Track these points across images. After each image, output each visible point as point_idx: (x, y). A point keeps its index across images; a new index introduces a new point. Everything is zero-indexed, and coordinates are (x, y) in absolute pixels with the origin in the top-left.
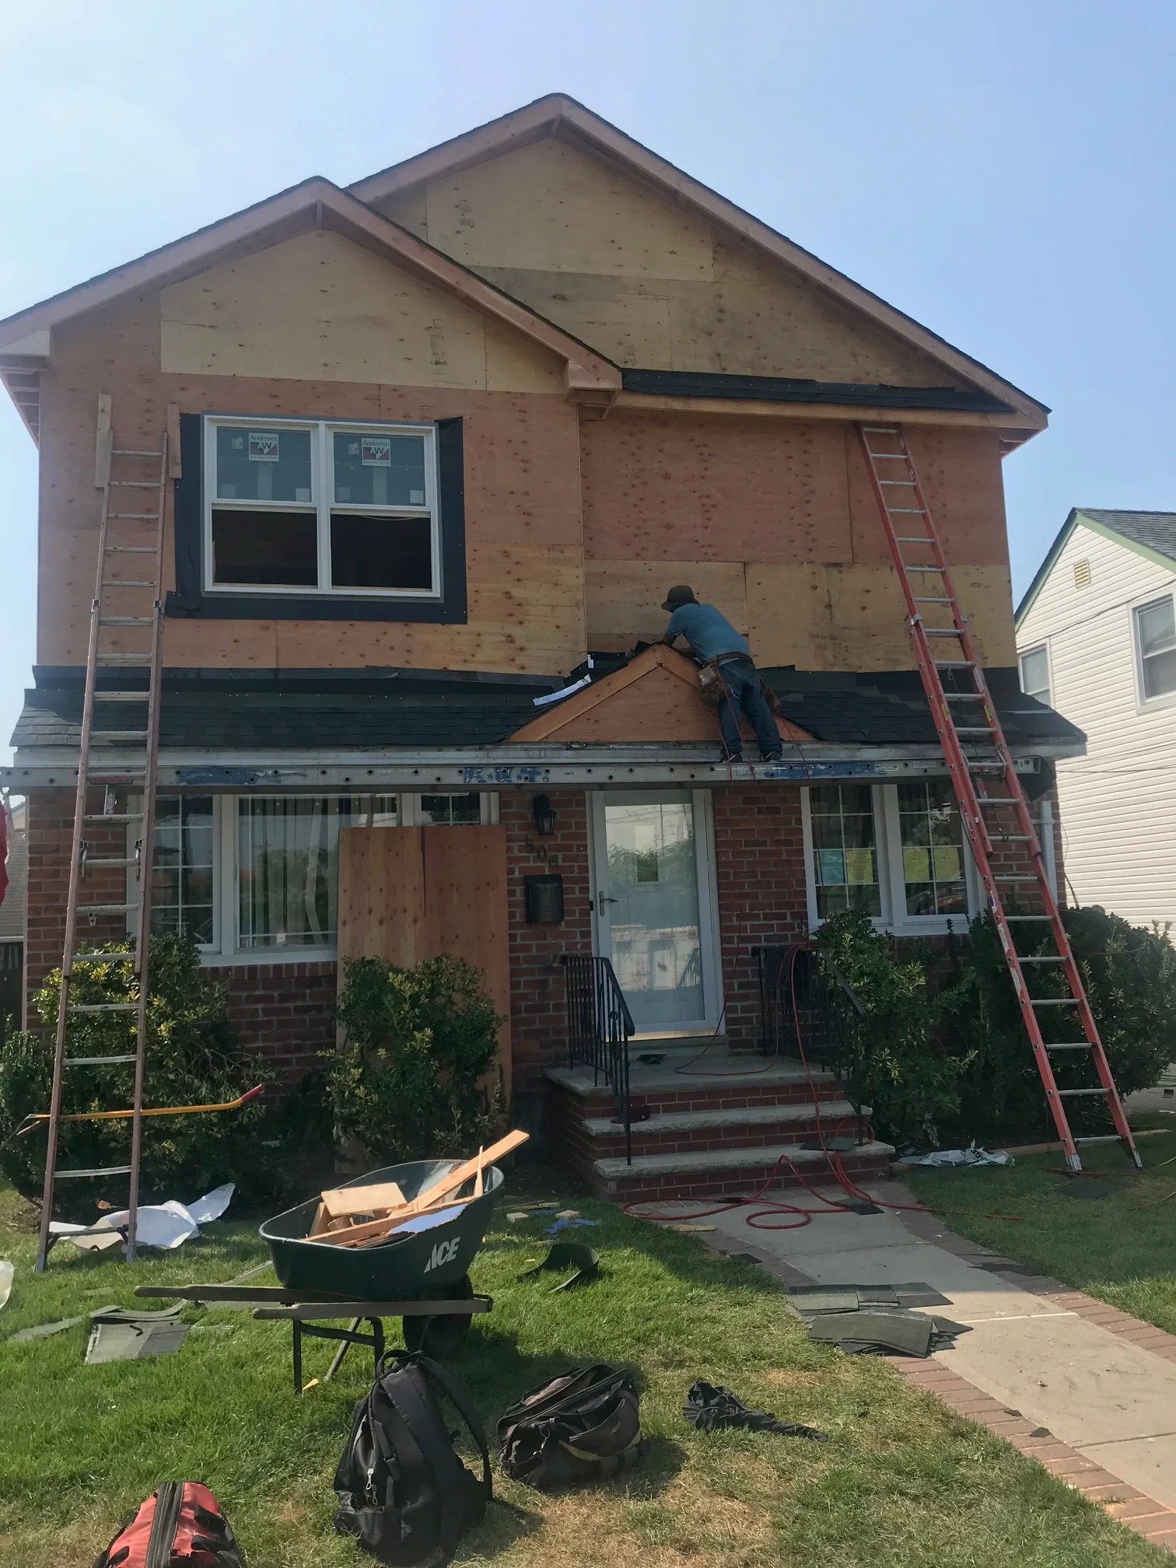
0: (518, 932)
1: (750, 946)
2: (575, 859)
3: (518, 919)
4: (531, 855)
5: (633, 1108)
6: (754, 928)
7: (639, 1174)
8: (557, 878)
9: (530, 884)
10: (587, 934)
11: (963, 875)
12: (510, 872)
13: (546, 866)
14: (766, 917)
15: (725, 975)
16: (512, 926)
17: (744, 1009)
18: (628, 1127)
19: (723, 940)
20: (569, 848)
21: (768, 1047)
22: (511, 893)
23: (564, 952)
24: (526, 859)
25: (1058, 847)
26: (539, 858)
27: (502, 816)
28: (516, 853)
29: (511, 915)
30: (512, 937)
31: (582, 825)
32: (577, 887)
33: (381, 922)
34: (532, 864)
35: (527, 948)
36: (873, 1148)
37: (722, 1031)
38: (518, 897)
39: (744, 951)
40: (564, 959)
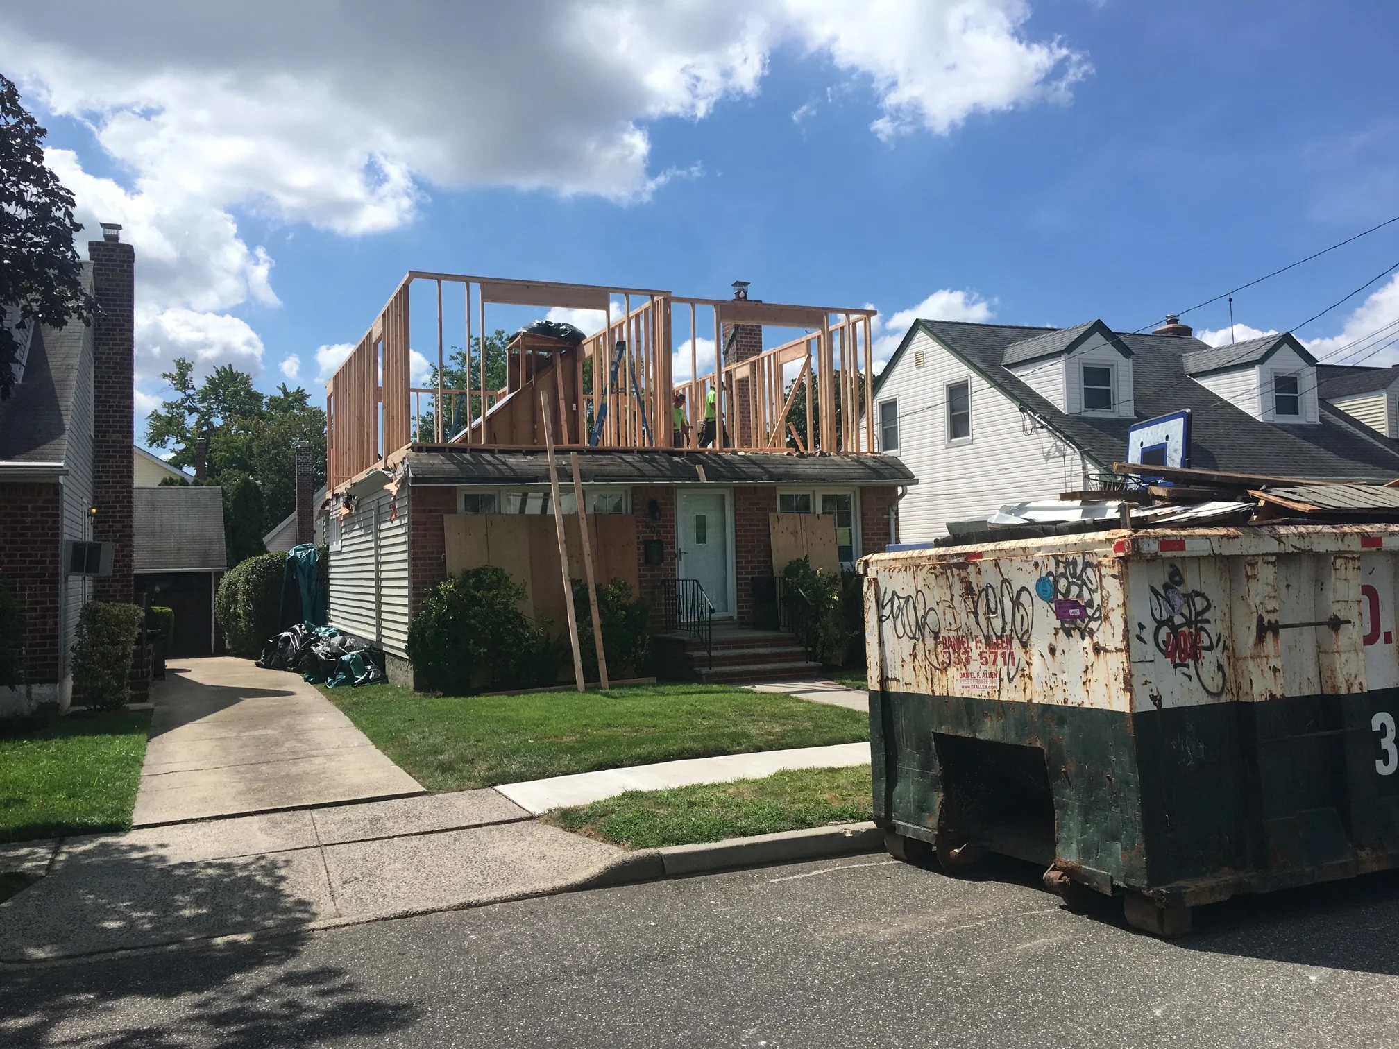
0: (641, 568)
1: (750, 576)
2: (668, 532)
3: (641, 561)
4: (648, 530)
5: (709, 646)
6: (752, 568)
7: (716, 672)
8: (660, 542)
9: (647, 544)
10: (673, 570)
11: (851, 543)
12: (638, 538)
13: (654, 535)
14: (758, 562)
15: (738, 590)
16: (640, 565)
17: (746, 607)
18: (710, 653)
19: (737, 573)
20: (666, 527)
21: (756, 626)
22: (639, 548)
23: (663, 578)
24: (645, 532)
25: (897, 529)
26: (651, 531)
27: (633, 510)
28: (641, 529)
29: (639, 559)
30: (639, 570)
31: (672, 515)
32: (669, 546)
33: (577, 562)
34: (648, 534)
35: (645, 576)
36: (812, 664)
37: (735, 618)
38: (642, 550)
39: (747, 578)
40: (663, 582)
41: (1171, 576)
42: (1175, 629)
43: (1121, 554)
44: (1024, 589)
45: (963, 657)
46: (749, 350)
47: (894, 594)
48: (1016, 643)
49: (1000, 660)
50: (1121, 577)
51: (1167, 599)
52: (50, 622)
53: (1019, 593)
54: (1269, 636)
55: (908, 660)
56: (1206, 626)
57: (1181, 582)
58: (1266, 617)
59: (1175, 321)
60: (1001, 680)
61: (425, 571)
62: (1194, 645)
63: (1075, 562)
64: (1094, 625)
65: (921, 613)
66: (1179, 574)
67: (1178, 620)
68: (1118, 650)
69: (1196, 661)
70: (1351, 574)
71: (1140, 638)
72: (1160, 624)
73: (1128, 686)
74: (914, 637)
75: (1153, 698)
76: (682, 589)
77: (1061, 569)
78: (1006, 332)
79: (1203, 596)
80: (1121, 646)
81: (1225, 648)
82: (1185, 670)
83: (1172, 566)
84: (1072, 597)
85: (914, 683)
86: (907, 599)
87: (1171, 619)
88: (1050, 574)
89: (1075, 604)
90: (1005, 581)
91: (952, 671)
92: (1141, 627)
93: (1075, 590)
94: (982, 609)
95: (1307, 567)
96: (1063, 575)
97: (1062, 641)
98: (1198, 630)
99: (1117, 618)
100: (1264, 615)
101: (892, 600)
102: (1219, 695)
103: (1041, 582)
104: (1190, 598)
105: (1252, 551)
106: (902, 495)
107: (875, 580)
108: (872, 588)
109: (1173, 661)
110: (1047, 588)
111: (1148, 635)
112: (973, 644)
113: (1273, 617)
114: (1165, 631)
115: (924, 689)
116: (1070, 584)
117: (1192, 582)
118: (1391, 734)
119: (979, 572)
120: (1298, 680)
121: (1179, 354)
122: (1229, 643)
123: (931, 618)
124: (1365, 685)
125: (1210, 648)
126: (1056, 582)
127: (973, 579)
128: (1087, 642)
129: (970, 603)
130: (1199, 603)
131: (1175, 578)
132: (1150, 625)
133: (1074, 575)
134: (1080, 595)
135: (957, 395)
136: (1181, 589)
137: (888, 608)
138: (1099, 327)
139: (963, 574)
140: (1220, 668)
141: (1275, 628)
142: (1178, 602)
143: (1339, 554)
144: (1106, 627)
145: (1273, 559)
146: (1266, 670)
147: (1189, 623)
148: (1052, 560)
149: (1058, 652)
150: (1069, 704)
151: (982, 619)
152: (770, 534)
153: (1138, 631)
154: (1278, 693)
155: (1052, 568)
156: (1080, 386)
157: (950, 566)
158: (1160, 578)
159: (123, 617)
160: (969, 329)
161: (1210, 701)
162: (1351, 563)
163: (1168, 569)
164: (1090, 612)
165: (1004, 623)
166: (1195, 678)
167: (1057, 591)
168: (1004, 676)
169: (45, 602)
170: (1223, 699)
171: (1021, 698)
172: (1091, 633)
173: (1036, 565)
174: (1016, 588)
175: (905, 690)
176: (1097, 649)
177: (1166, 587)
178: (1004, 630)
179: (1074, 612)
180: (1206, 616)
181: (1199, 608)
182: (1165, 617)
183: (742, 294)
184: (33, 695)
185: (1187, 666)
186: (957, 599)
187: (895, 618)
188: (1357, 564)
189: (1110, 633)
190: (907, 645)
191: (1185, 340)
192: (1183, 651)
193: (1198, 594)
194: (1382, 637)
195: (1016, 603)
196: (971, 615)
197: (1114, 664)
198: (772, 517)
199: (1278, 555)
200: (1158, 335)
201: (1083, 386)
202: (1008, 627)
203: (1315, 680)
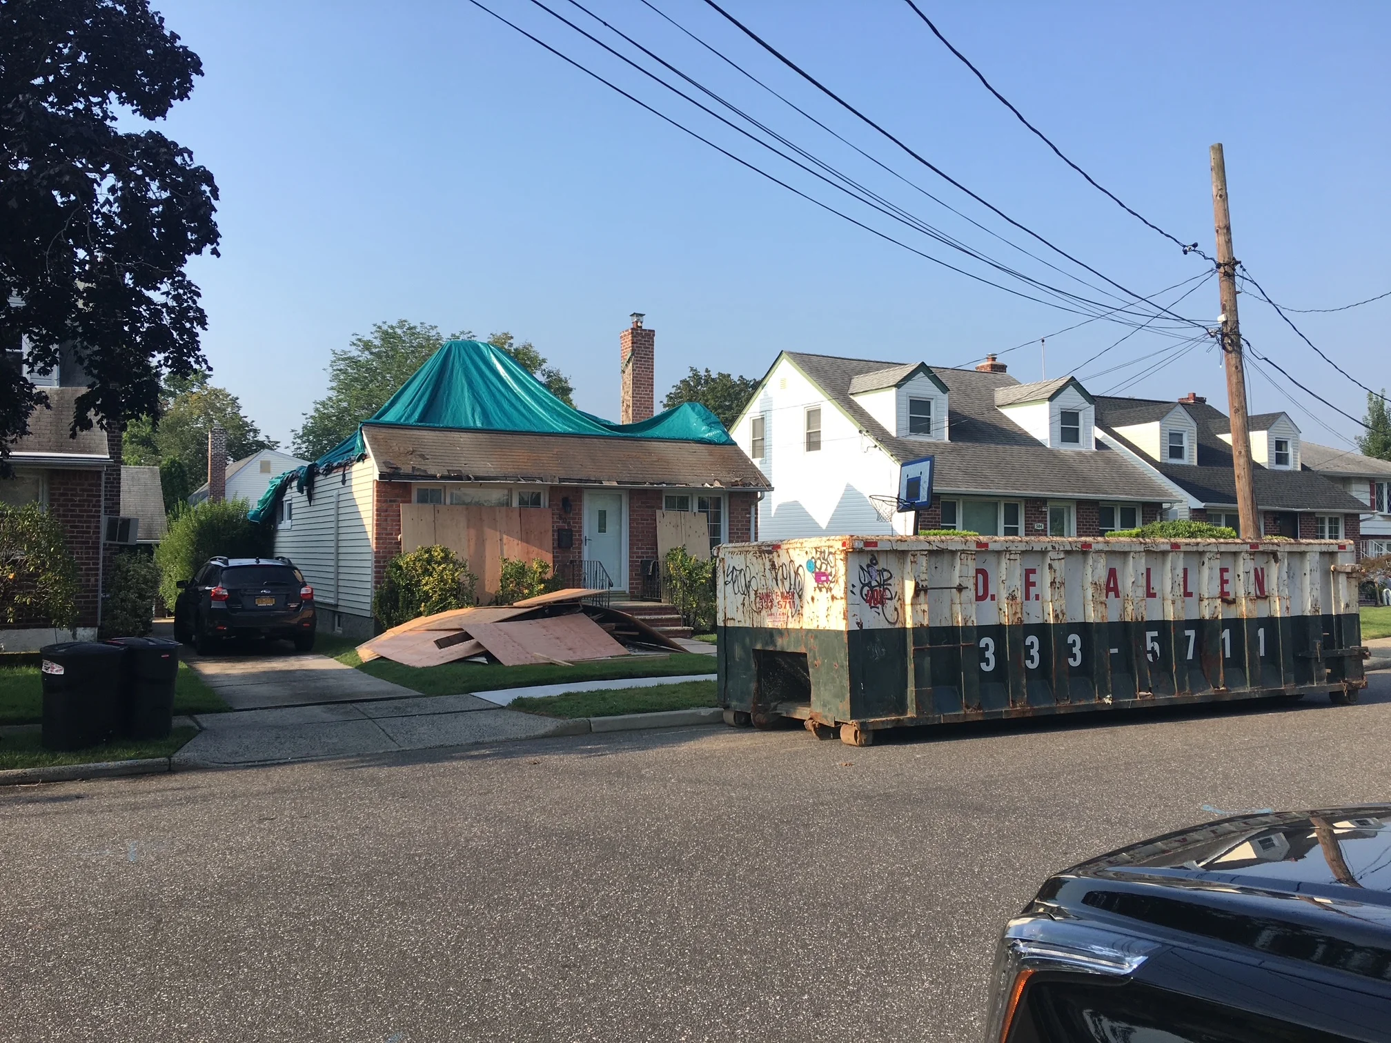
0: (555, 551)
1: (640, 560)
2: (577, 523)
3: (555, 546)
4: (561, 521)
6: (642, 553)
8: (570, 530)
9: (559, 531)
10: (580, 553)
12: (553, 527)
13: (566, 525)
14: (647, 549)
15: (630, 570)
16: (554, 548)
17: (636, 584)
19: (630, 557)
20: (575, 519)
21: (643, 598)
22: (553, 535)
23: (571, 559)
24: (559, 522)
25: (756, 526)
26: (563, 522)
27: (550, 505)
28: (555, 520)
29: (553, 544)
30: (554, 553)
31: (580, 509)
32: (577, 534)
34: (561, 524)
35: (558, 557)
36: (686, 628)
37: (627, 592)
38: (556, 537)
39: (637, 561)
40: (572, 562)
41: (871, 561)
42: (872, 588)
43: (845, 548)
44: (800, 566)
45: (770, 604)
46: (643, 371)
47: (734, 567)
48: (796, 596)
49: (788, 605)
50: (846, 560)
51: (869, 573)
52: (93, 579)
53: (798, 568)
54: (922, 593)
55: (741, 607)
56: (888, 587)
57: (877, 563)
58: (921, 583)
59: (994, 359)
60: (788, 617)
61: (385, 548)
62: (882, 597)
63: (824, 552)
64: (832, 585)
65: (748, 579)
66: (875, 559)
67: (874, 583)
68: (842, 598)
69: (883, 605)
70: (970, 562)
71: (852, 592)
72: (864, 585)
73: (845, 618)
74: (744, 594)
75: (858, 623)
76: (586, 568)
77: (818, 555)
78: (855, 363)
79: (888, 571)
80: (843, 596)
81: (899, 599)
82: (876, 609)
83: (872, 555)
84: (823, 570)
85: (743, 621)
86: (741, 571)
87: (870, 582)
88: (813, 558)
89: (824, 574)
90: (791, 561)
91: (764, 612)
92: (853, 586)
93: (824, 567)
94: (780, 576)
95: (947, 558)
96: (819, 558)
97: (817, 594)
98: (884, 589)
99: (842, 580)
100: (920, 582)
101: (732, 572)
102: (895, 623)
103: (809, 562)
104: (881, 572)
105: (915, 548)
106: (761, 499)
107: (723, 559)
108: (721, 564)
109: (870, 605)
110: (811, 565)
111: (857, 591)
112: (774, 597)
113: (925, 584)
114: (866, 588)
115: (748, 624)
116: (822, 563)
117: (882, 564)
118: (992, 649)
119: (779, 556)
120: (939, 618)
121: (992, 388)
122: (901, 597)
123: (753, 583)
124: (975, 622)
125: (891, 599)
126: (816, 562)
127: (776, 560)
128: (829, 595)
129: (773, 572)
130: (886, 575)
131: (874, 562)
132: (858, 586)
133: (824, 559)
134: (826, 570)
135: (813, 416)
136: (876, 567)
137: (730, 576)
138: (923, 367)
139: (771, 557)
140: (896, 609)
141: (925, 590)
142: (874, 574)
143: (963, 552)
144: (837, 585)
145: (926, 552)
146: (919, 611)
147: (879, 585)
148: (814, 550)
149: (815, 600)
150: (820, 628)
151: (779, 582)
152: (656, 527)
153: (851, 588)
154: (926, 623)
155: (814, 555)
156: (906, 414)
157: (764, 552)
158: (865, 561)
159: (149, 577)
160: (824, 361)
161: (890, 627)
162: (970, 557)
163: (870, 557)
164: (830, 578)
165: (791, 584)
166: (881, 613)
167: (816, 567)
168: (790, 615)
169: (89, 564)
170: (897, 626)
171: (798, 627)
172: (831, 589)
173: (807, 553)
174: (797, 565)
175: (737, 625)
176: (833, 598)
177: (868, 566)
178: (790, 589)
179: (824, 578)
180: (889, 582)
181: (885, 578)
182: (867, 582)
183: (639, 324)
184: (77, 636)
185: (878, 608)
186: (767, 571)
187: (734, 583)
188: (974, 557)
189: (839, 589)
190: (740, 598)
191: (999, 375)
192: (876, 600)
193: (885, 570)
194: (989, 596)
195: (797, 573)
196: (774, 580)
197: (840, 605)
198: (659, 513)
199: (929, 551)
200: (978, 371)
201: (909, 415)
202: (792, 587)
203: (949, 619)
